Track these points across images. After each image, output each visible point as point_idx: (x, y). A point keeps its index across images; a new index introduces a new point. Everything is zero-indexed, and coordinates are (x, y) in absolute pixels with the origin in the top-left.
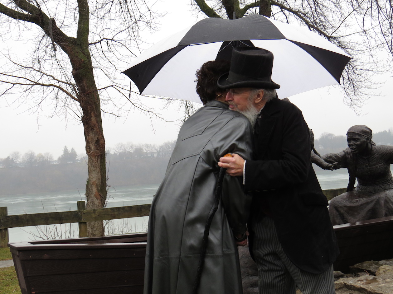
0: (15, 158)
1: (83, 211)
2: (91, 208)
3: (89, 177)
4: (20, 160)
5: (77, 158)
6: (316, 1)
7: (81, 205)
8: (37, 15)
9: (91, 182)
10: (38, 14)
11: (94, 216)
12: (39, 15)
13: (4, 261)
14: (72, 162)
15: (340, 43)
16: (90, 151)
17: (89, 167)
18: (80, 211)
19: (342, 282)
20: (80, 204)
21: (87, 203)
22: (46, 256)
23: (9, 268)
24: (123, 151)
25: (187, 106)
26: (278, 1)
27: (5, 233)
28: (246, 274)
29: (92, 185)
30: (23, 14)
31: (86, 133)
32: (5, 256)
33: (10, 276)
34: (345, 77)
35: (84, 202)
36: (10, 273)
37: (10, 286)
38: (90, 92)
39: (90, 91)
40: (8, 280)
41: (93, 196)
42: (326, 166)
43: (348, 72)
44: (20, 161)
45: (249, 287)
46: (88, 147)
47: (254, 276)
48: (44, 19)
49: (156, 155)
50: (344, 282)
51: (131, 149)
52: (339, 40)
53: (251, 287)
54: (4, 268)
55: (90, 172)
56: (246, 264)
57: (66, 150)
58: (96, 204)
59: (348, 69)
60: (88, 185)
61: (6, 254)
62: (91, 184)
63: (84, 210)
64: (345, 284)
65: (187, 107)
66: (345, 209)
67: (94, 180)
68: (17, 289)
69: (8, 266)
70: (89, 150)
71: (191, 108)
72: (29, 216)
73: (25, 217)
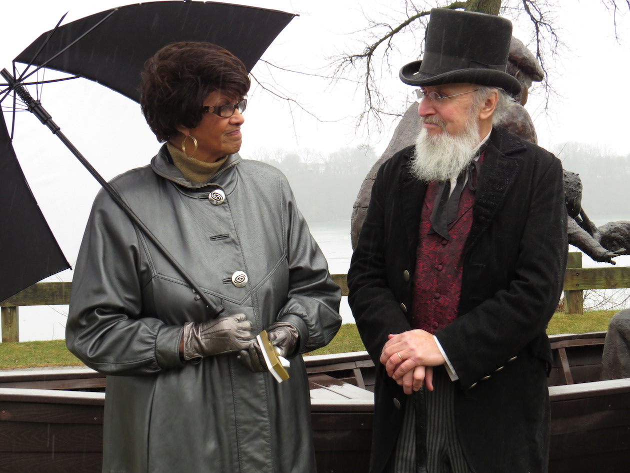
22: (5, 415)
24: (263, 159)
25: (368, 89)
27: (13, 315)
42: (601, 255)
49: (322, 169)
51: (277, 156)
65: (369, 91)
71: (375, 94)
72: (56, 285)
73: (49, 287)
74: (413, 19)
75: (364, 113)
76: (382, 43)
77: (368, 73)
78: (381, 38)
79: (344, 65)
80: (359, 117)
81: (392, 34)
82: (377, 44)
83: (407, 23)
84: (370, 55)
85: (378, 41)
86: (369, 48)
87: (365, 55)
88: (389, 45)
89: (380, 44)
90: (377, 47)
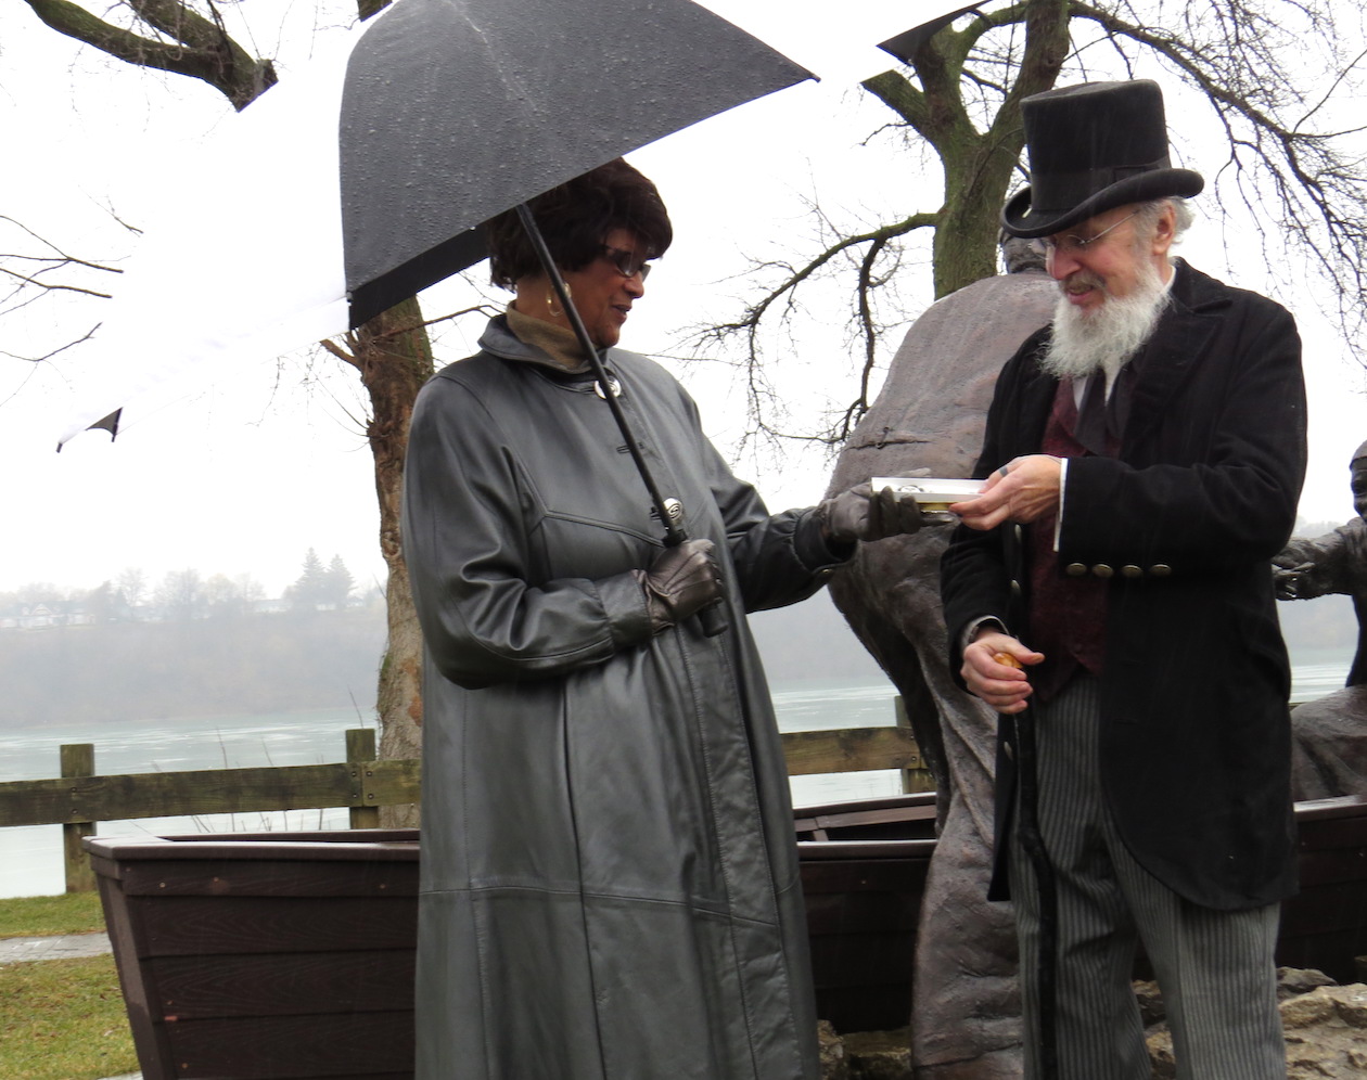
0: (129, 589)
1: (366, 767)
2: (395, 754)
3: (391, 645)
4: (146, 596)
5: (352, 593)
6: (1241, 3)
7: (359, 742)
8: (210, 48)
9: (397, 663)
10: (214, 45)
11: (405, 785)
12: (219, 49)
13: (79, 937)
14: (332, 607)
15: (1329, 159)
16: (395, 547)
17: (390, 606)
18: (354, 766)
19: (1326, 996)
20: (355, 737)
21: (382, 739)
22: (218, 885)
23: (95, 958)
25: (753, 389)
26: (1096, 5)
28: (960, 968)
29: (401, 672)
30: (162, 45)
31: (382, 480)
32: (84, 920)
33: (97, 984)
34: (1347, 286)
35: (371, 732)
36: (95, 977)
37: (96, 1018)
38: (399, 333)
39: (400, 329)
40: (88, 997)
41: (403, 711)
43: (1358, 267)
44: (146, 598)
45: (971, 1016)
46: (389, 534)
47: (990, 975)
48: (237, 64)
50: (1331, 999)
52: (1326, 149)
53: (976, 1017)
54: (76, 960)
55: (393, 624)
56: (960, 928)
57: (312, 562)
58: (413, 742)
59: (1359, 255)
60: (387, 672)
61: (85, 914)
62: (399, 668)
63: (371, 763)
64: (1337, 1005)
65: (755, 392)
66: (1343, 747)
67: (409, 653)
68: (118, 1026)
69: (92, 954)
70: (392, 543)
71: (767, 397)
72: (171, 778)
73: (156, 783)
74: (835, 250)
75: (748, 434)
76: (776, 299)
77: (753, 358)
78: (775, 291)
79: (705, 344)
80: (737, 444)
81: (794, 282)
82: (767, 302)
83: (823, 259)
84: (754, 322)
85: (768, 294)
86: (752, 310)
87: (744, 325)
88: (790, 303)
89: (773, 302)
90: (767, 308)
